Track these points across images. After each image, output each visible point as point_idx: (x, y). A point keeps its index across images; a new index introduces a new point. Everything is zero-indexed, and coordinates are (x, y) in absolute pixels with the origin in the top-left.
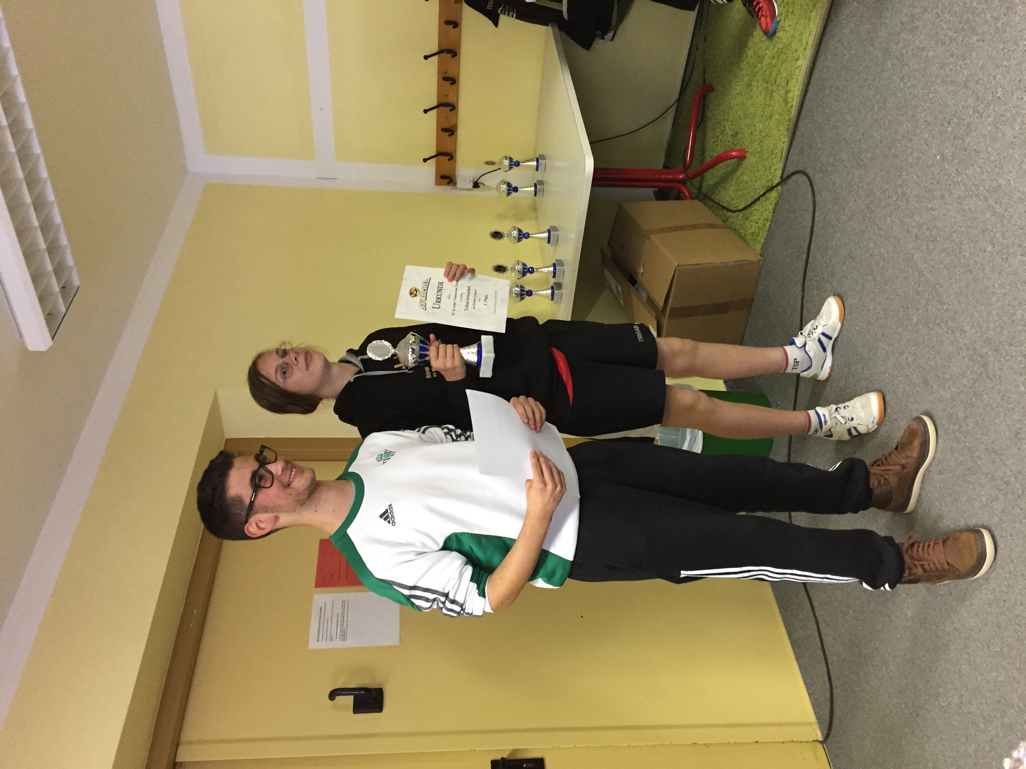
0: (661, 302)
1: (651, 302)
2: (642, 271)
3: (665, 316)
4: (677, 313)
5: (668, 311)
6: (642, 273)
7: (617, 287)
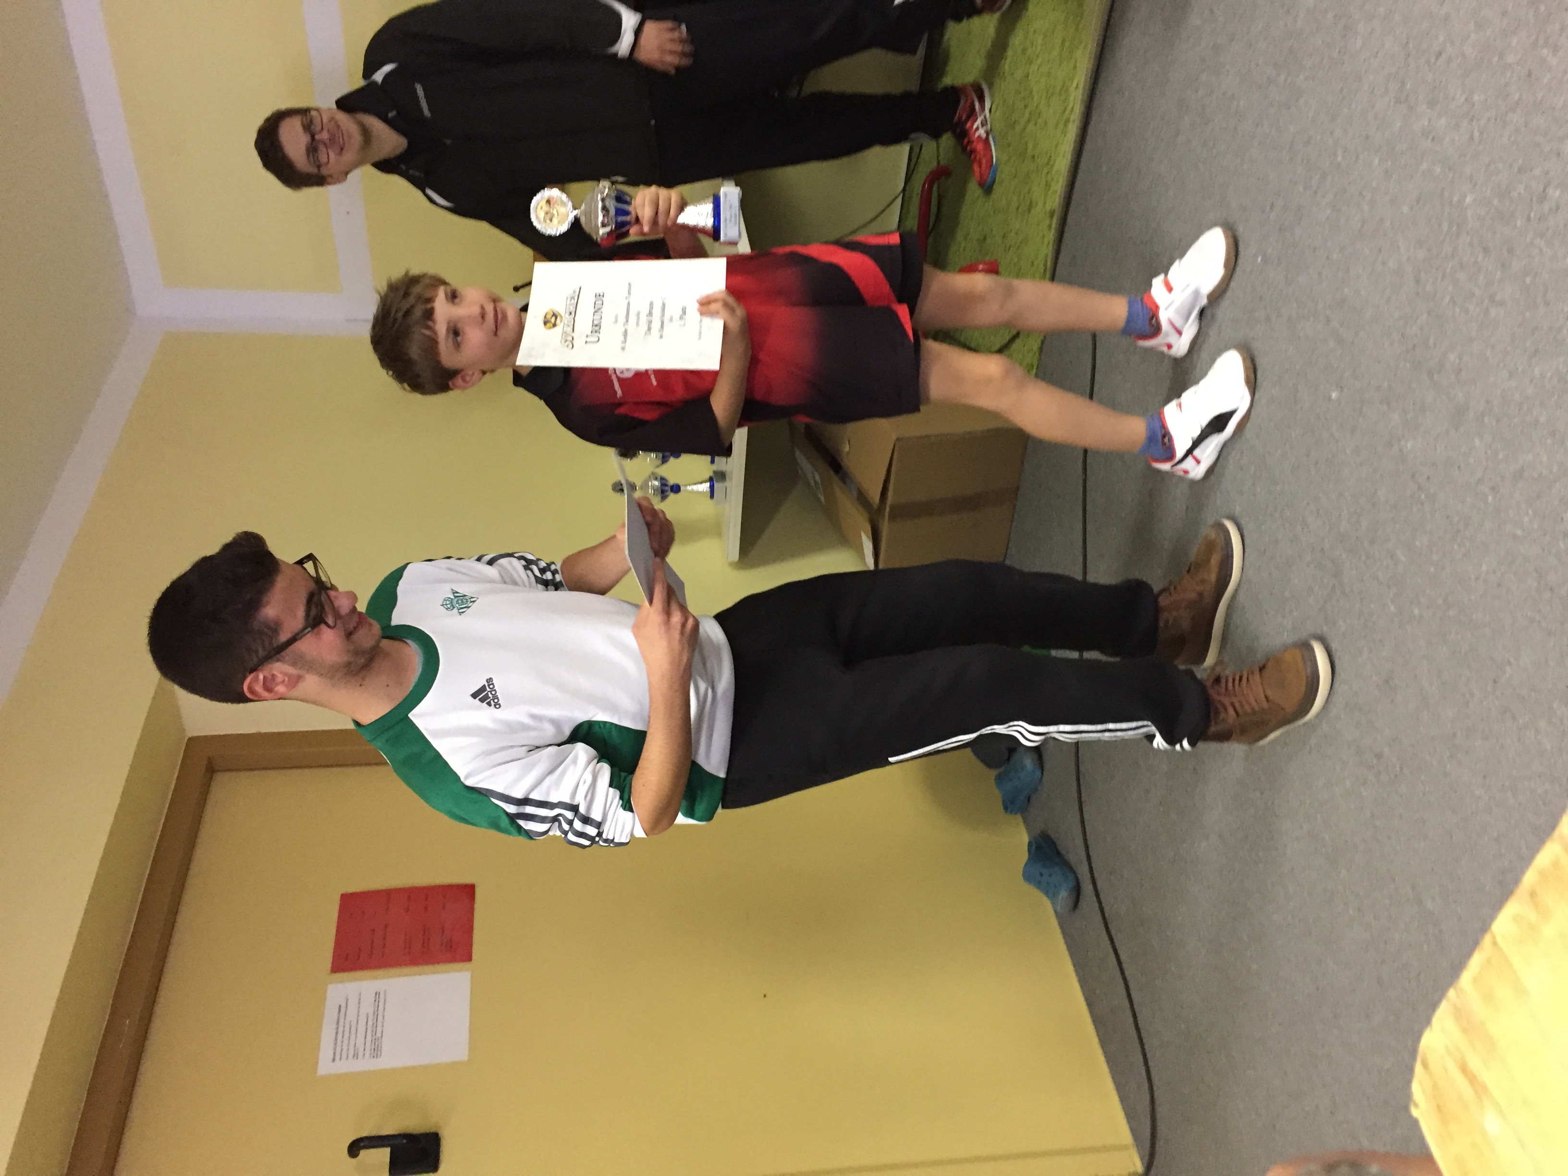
0: (875, 496)
1: (862, 499)
2: (847, 449)
3: (884, 516)
4: (901, 512)
5: (888, 509)
6: (848, 453)
7: (814, 478)
